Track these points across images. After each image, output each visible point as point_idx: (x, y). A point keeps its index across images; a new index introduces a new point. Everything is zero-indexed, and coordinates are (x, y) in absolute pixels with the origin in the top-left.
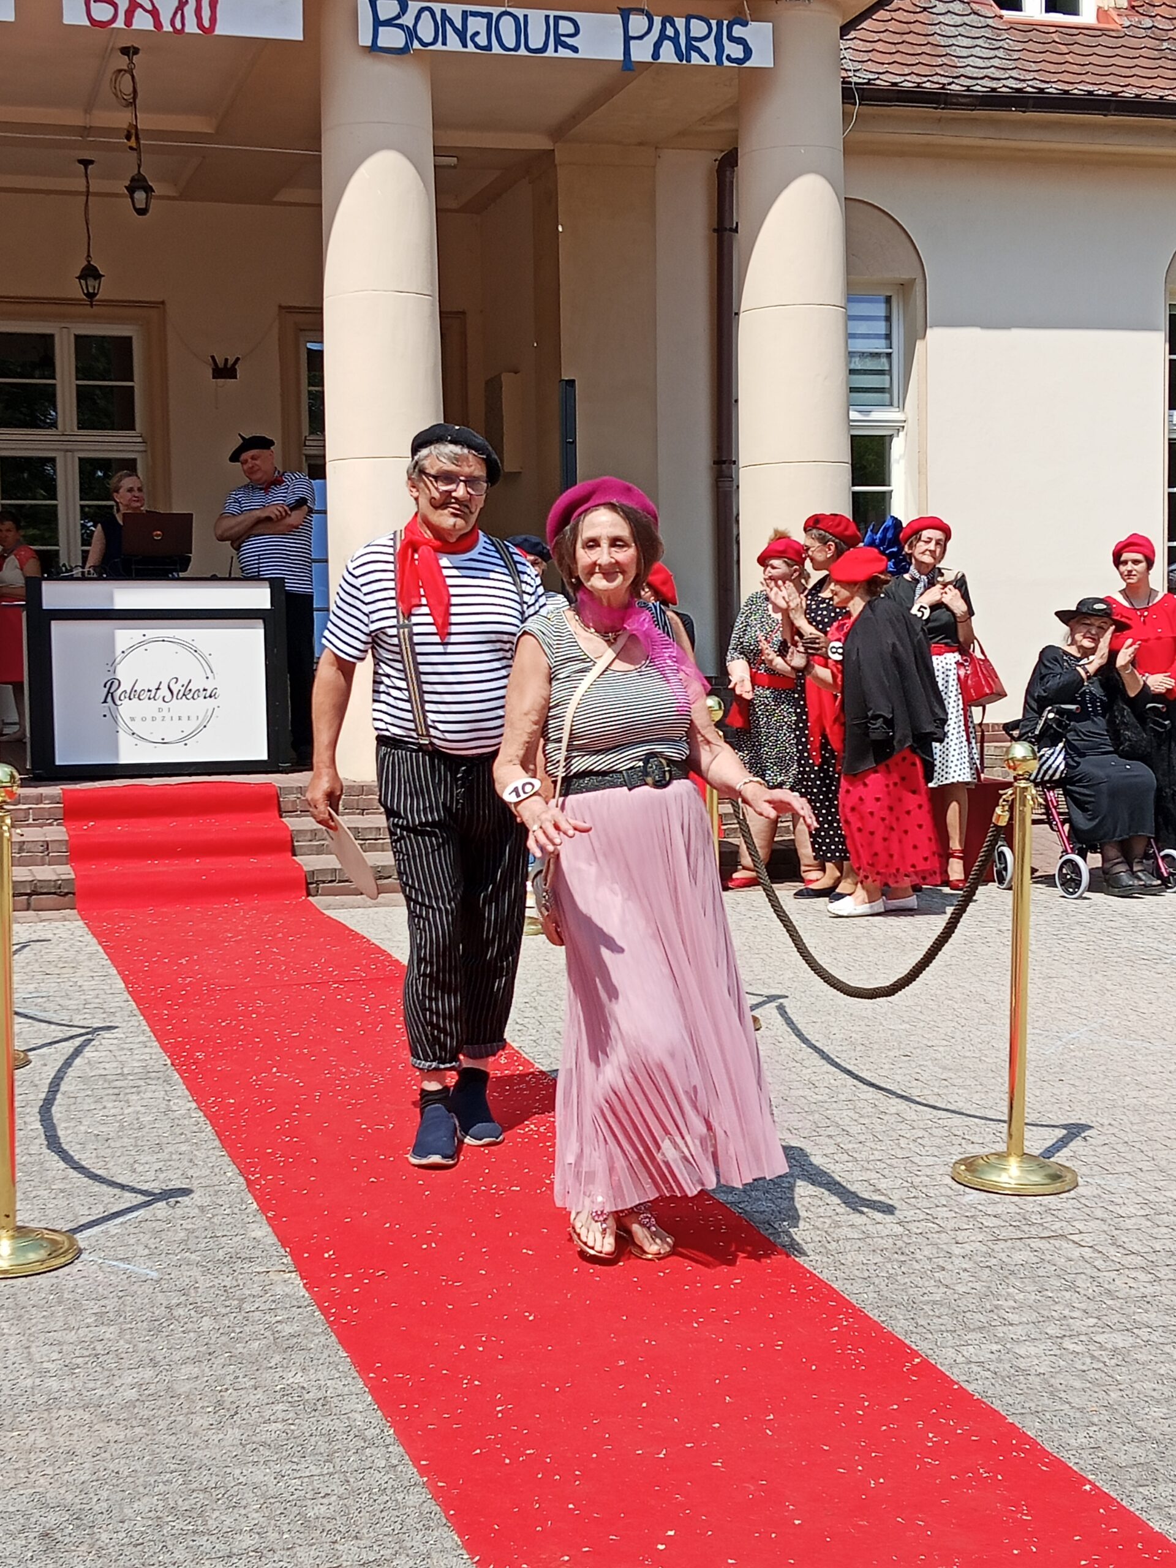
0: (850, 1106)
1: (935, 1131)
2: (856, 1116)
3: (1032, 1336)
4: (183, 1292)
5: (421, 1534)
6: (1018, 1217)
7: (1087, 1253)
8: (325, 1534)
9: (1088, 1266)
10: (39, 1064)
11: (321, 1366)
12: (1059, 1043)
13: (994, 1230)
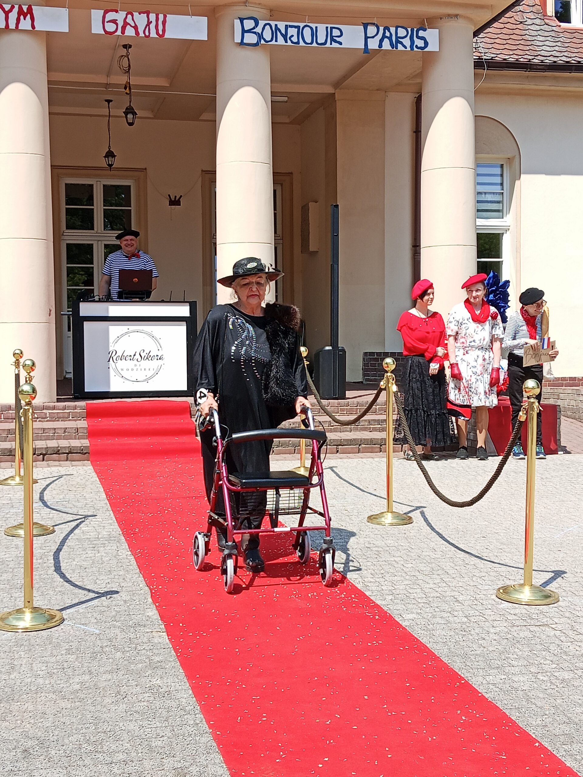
0: (451, 561)
1: (491, 574)
2: (453, 565)
3: (523, 672)
4: (110, 640)
5: (205, 756)
6: (526, 615)
7: (558, 633)
8: (159, 754)
9: (557, 639)
10: (59, 532)
11: (170, 677)
12: (562, 532)
13: (513, 621)
